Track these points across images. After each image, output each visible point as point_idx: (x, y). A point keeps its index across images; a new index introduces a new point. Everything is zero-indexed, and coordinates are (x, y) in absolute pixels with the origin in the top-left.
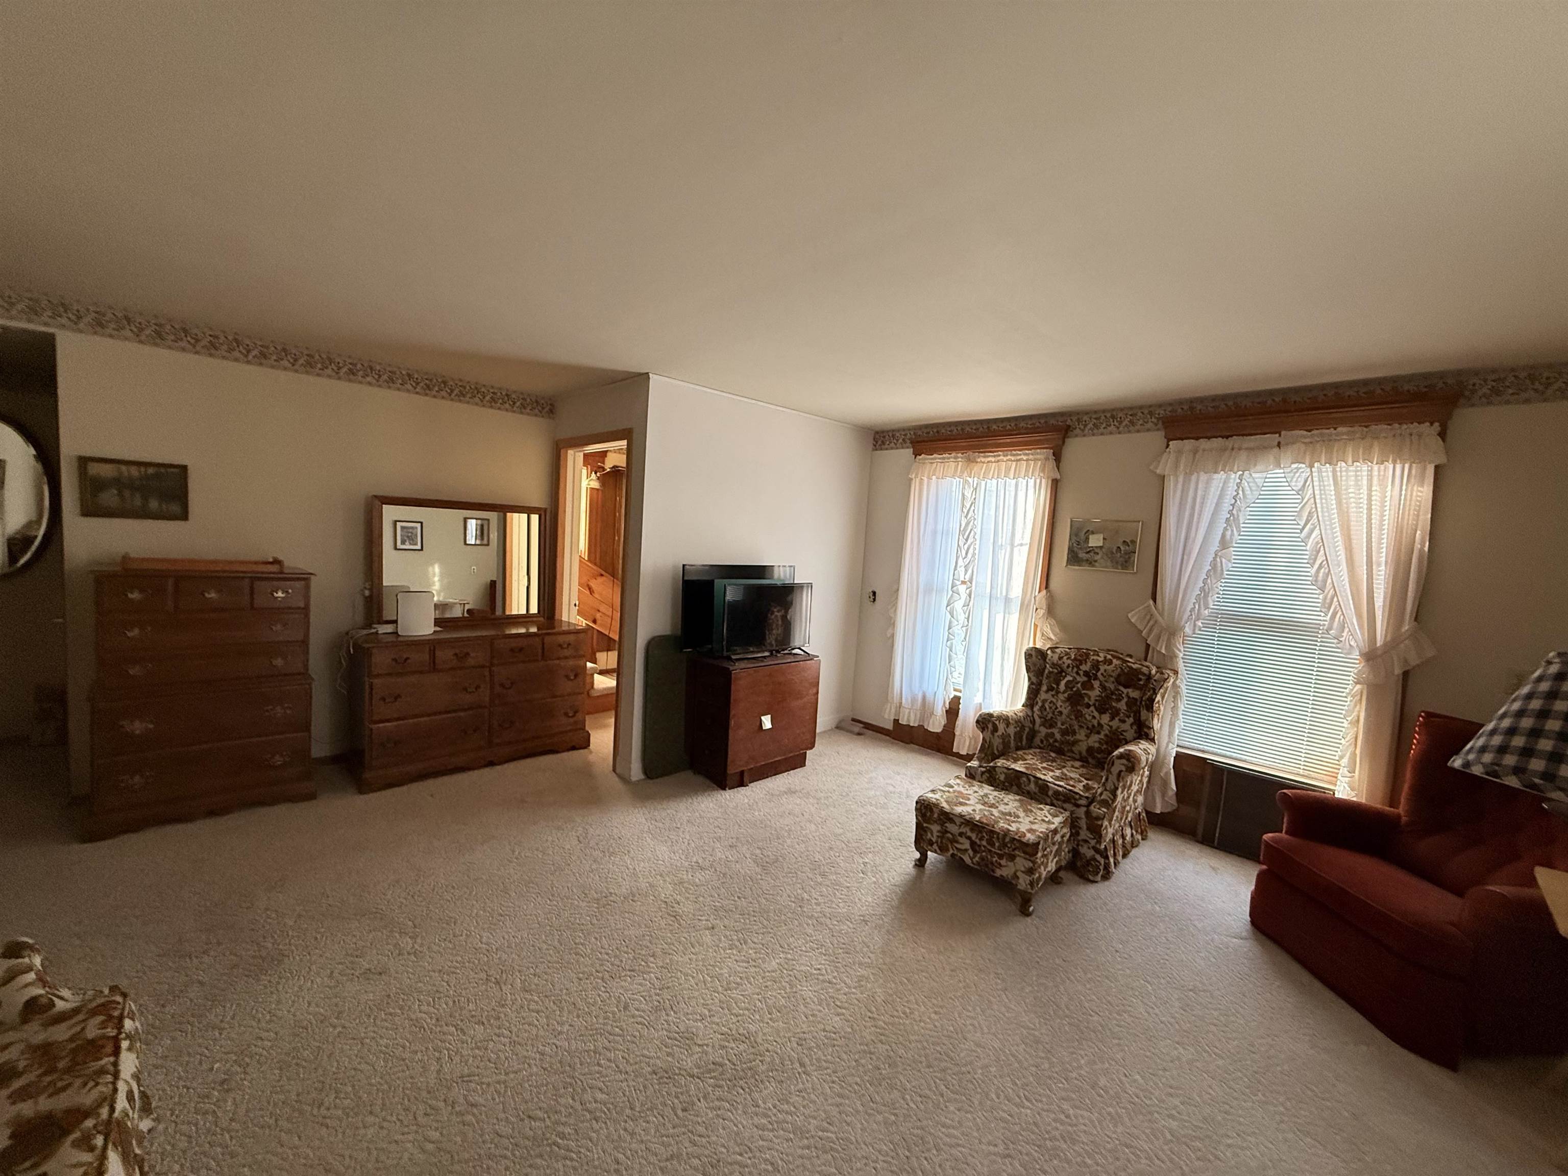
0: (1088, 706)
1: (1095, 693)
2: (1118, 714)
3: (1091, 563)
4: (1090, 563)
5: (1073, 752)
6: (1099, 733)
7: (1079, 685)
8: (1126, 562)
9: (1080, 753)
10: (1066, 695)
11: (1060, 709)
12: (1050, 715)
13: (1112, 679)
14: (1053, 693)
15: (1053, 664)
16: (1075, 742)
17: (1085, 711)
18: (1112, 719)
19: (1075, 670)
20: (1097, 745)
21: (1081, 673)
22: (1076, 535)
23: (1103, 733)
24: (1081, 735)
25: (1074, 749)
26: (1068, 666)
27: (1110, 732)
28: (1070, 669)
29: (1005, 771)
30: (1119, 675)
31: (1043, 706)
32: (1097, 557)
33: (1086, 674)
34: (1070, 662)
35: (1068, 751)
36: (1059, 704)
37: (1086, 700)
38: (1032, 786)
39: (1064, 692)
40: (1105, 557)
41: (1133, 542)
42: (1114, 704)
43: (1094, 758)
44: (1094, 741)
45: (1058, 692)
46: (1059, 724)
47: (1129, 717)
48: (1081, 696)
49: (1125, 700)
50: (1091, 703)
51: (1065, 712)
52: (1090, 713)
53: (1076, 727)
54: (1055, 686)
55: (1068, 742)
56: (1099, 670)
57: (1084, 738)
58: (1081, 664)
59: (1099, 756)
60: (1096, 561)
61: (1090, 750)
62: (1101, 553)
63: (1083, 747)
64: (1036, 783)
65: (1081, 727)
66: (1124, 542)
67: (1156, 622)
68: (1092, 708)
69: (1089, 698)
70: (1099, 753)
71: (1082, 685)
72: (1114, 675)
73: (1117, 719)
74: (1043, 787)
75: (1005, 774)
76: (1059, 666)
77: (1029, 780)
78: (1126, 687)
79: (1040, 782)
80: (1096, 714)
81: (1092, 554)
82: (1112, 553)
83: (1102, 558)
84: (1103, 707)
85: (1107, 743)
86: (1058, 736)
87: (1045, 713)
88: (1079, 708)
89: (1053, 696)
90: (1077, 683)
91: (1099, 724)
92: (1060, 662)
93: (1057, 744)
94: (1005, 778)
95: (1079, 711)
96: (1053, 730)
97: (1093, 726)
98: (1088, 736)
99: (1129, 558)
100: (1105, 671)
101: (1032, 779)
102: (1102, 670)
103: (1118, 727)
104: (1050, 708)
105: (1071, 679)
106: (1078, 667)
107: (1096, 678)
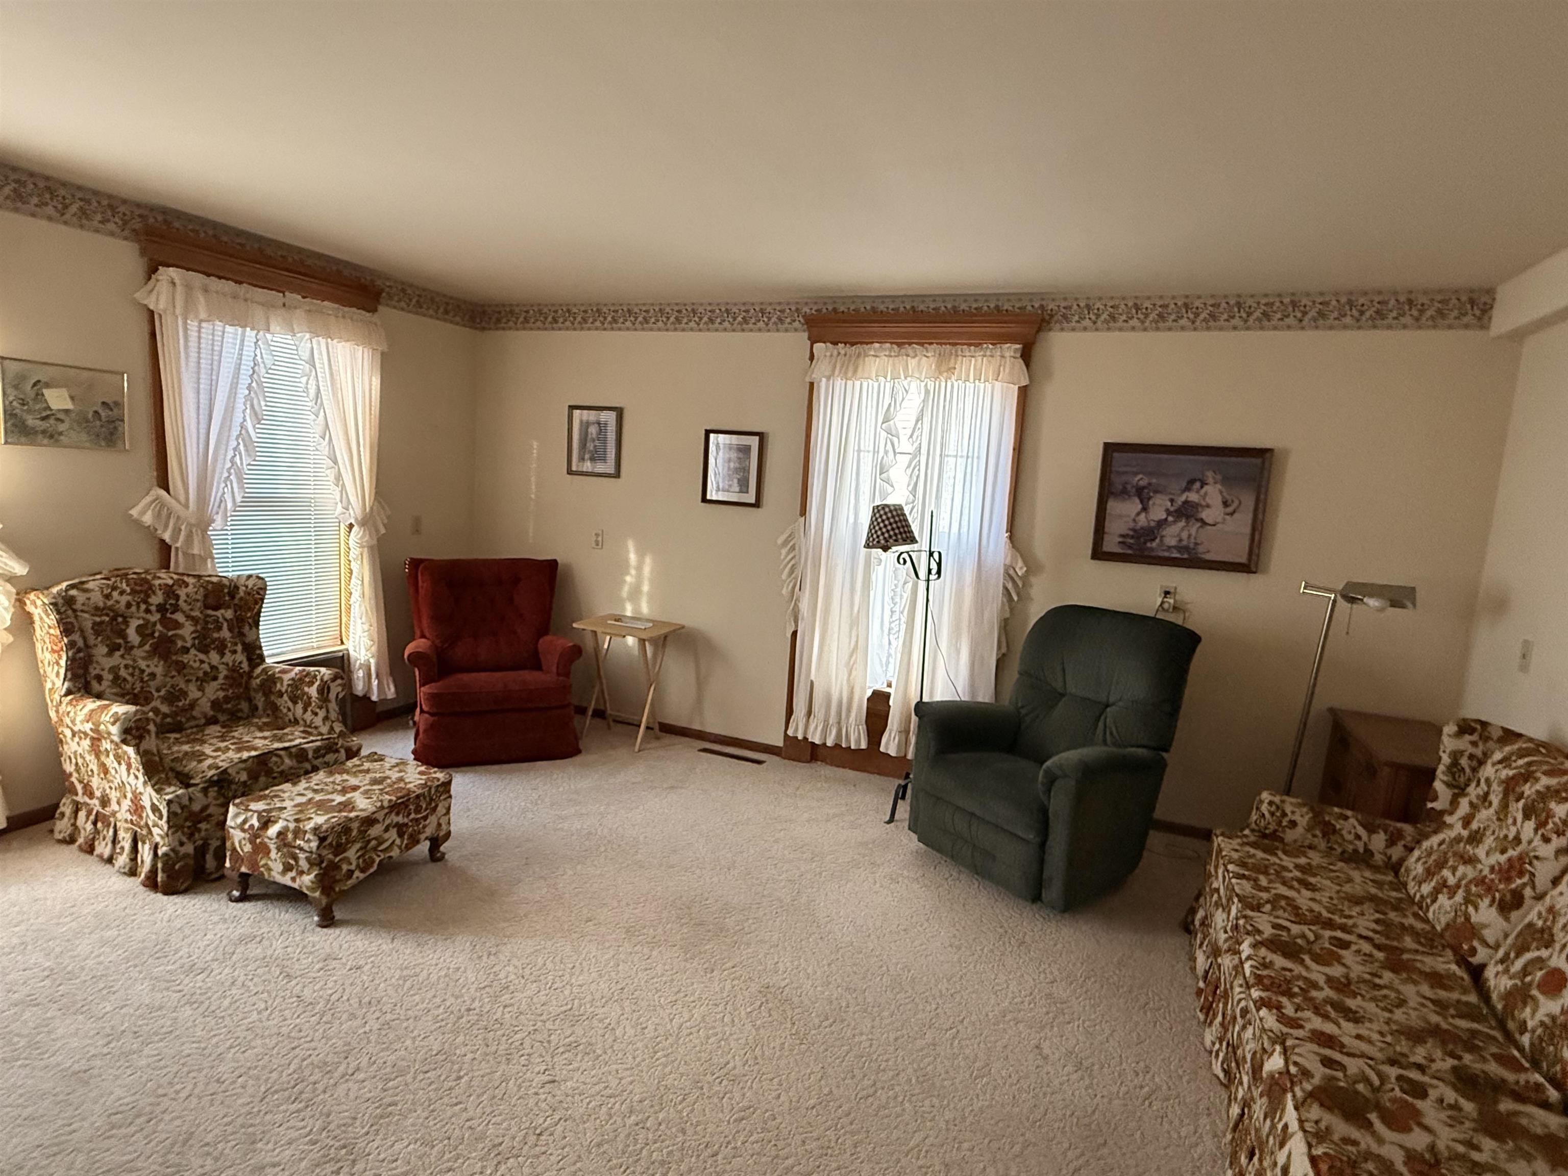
0: (186, 650)
1: (187, 631)
2: (226, 647)
3: (53, 437)
4: (51, 437)
5: (194, 718)
6: (215, 678)
7: (159, 627)
8: (112, 434)
9: (205, 716)
10: (147, 647)
11: (148, 671)
12: (138, 686)
13: (199, 604)
14: (122, 651)
15: (97, 608)
16: (192, 705)
17: (185, 658)
18: (222, 655)
19: (143, 607)
20: (221, 694)
21: (153, 608)
22: (16, 387)
23: (221, 676)
24: (193, 692)
25: (194, 713)
26: (129, 605)
27: (228, 670)
28: (134, 609)
29: (242, 765)
30: (206, 596)
31: (117, 677)
32: (62, 427)
33: (161, 608)
34: (125, 599)
35: (188, 720)
36: (143, 664)
37: (180, 643)
38: (287, 761)
39: (141, 645)
40: (75, 426)
41: (118, 405)
42: (216, 635)
43: (224, 711)
44: (213, 690)
45: (130, 648)
46: (156, 694)
47: (236, 644)
48: (171, 641)
49: (225, 625)
50: (189, 645)
51: (159, 671)
52: (193, 658)
53: (182, 685)
54: (120, 641)
55: (184, 710)
56: (177, 597)
57: (200, 694)
58: (149, 596)
59: (229, 706)
60: (61, 434)
61: (215, 704)
62: (67, 420)
63: (205, 706)
64: (290, 755)
65: (188, 681)
66: (103, 403)
67: (178, 518)
68: (193, 651)
69: (183, 638)
70: (227, 703)
71: (161, 624)
72: (199, 597)
73: (227, 651)
74: (300, 754)
75: (245, 769)
76: (111, 608)
77: (279, 756)
78: (216, 608)
79: (293, 750)
80: (202, 656)
81: (52, 421)
82: (87, 421)
83: (71, 428)
84: (204, 643)
85: (231, 686)
86: (165, 709)
87: (128, 686)
88: (174, 658)
89: (122, 656)
90: (155, 624)
91: (213, 667)
92: (110, 603)
93: (168, 720)
94: (249, 774)
95: (177, 662)
96: (153, 704)
97: (205, 673)
98: (201, 689)
99: (115, 428)
100: (188, 596)
101: (282, 753)
102: (183, 597)
103: (234, 661)
104: (132, 675)
105: (141, 622)
106: (146, 602)
107: (176, 609)
